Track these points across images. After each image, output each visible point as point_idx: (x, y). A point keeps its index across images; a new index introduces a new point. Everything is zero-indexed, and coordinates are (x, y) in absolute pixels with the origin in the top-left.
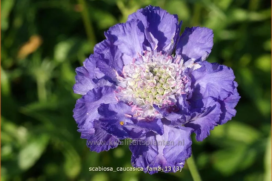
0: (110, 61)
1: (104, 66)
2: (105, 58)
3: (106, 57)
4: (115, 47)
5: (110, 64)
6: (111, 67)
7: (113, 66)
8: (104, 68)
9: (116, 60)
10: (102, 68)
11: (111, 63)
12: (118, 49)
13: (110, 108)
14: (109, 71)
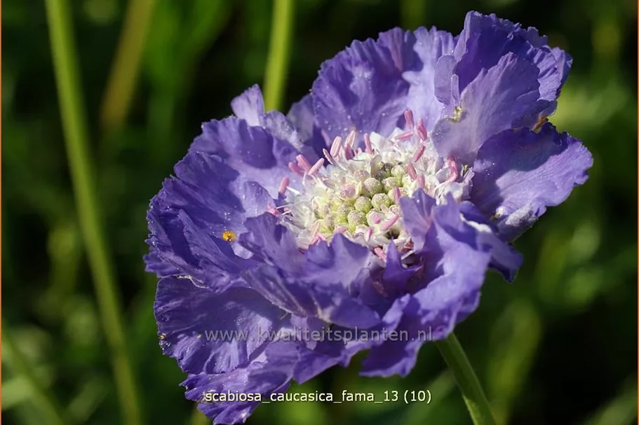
0: (359, 104)
1: (334, 104)
2: (351, 86)
3: (354, 87)
4: (399, 83)
5: (353, 110)
6: (352, 118)
7: (361, 120)
8: (330, 106)
9: (381, 116)
10: (323, 104)
11: (359, 109)
12: (407, 92)
13: (235, 186)
14: (339, 123)
